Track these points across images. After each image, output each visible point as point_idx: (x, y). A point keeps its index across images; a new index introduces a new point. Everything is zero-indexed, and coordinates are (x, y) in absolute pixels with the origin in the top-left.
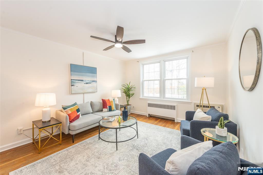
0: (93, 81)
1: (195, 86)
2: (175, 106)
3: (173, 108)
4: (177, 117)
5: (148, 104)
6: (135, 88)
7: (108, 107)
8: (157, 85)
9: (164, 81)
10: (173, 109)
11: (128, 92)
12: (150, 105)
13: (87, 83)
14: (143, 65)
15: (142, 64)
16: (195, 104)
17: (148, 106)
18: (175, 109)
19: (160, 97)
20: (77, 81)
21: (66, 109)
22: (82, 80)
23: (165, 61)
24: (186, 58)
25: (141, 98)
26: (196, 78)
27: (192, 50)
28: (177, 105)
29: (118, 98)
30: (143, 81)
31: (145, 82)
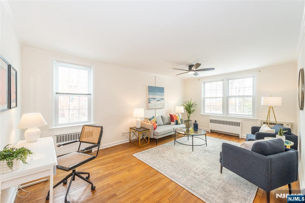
0: (162, 99)
1: (262, 105)
2: (239, 123)
3: (238, 124)
4: (242, 133)
5: (210, 120)
6: (196, 105)
7: (175, 121)
8: (219, 102)
9: (228, 98)
10: (238, 126)
11: (189, 109)
12: (212, 121)
13: (158, 101)
14: (205, 83)
15: (203, 82)
16: (261, 121)
17: (210, 122)
18: (239, 126)
19: (223, 114)
20: (152, 99)
21: (151, 120)
23: (228, 80)
24: (252, 77)
25: (202, 114)
26: (262, 97)
27: (259, 70)
28: (242, 122)
29: (181, 113)
30: (204, 99)
31: (206, 99)
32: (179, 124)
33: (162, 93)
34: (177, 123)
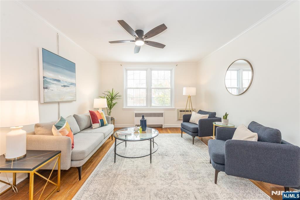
1: (184, 94)
2: (163, 113)
4: (164, 123)
5: (135, 114)
6: (119, 96)
7: (99, 120)
8: (143, 93)
9: (151, 89)
10: (161, 116)
11: (112, 101)
12: (137, 115)
13: (65, 86)
14: (127, 70)
15: (125, 69)
16: (178, 110)
17: (136, 117)
18: (163, 116)
19: (147, 106)
21: (61, 127)
22: (59, 81)
23: (151, 70)
24: (170, 70)
25: (125, 108)
26: (184, 88)
29: (102, 109)
30: (127, 89)
31: (128, 89)
32: (106, 125)
33: (73, 73)
34: (103, 125)
